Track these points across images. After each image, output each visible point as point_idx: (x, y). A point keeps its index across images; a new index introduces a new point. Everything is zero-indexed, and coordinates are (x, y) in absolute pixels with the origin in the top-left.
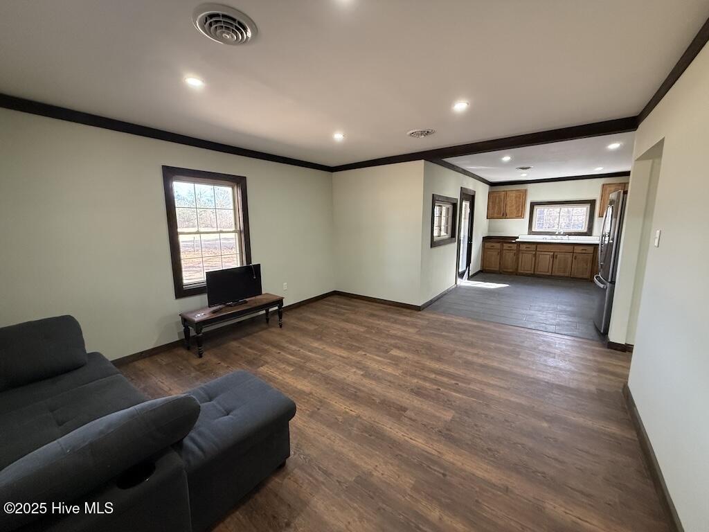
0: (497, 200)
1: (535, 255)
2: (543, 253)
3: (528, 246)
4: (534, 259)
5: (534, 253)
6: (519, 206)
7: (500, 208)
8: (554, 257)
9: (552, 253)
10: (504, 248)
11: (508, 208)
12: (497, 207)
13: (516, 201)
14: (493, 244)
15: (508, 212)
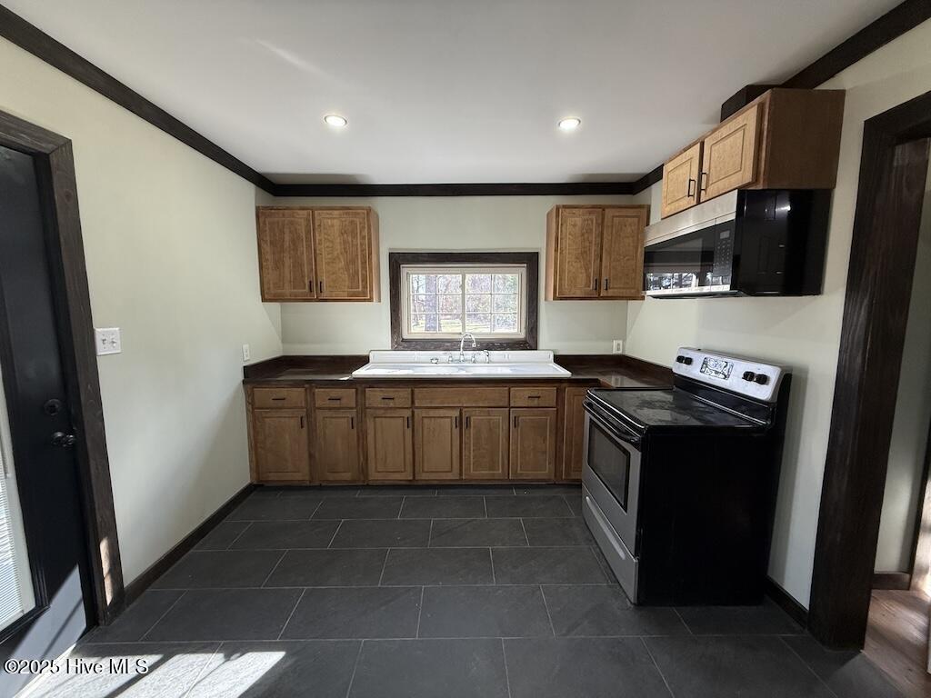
0: (287, 238)
1: (411, 422)
2: (432, 413)
3: (390, 392)
4: (409, 432)
5: (407, 413)
6: (353, 261)
7: (298, 265)
8: (462, 423)
9: (456, 413)
10: (319, 403)
11: (323, 267)
12: (288, 262)
13: (345, 242)
14: (283, 392)
15: (324, 278)
